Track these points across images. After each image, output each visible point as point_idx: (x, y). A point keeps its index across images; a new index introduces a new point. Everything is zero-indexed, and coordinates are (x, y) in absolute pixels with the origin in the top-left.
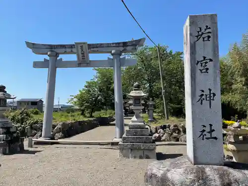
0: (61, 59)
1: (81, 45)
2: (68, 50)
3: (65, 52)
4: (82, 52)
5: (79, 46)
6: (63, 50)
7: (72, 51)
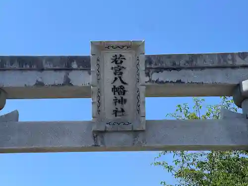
0: (15, 115)
1: (118, 52)
2: (53, 78)
3: (40, 84)
4: (118, 84)
5: (108, 57)
6: (30, 78)
7: (68, 82)
